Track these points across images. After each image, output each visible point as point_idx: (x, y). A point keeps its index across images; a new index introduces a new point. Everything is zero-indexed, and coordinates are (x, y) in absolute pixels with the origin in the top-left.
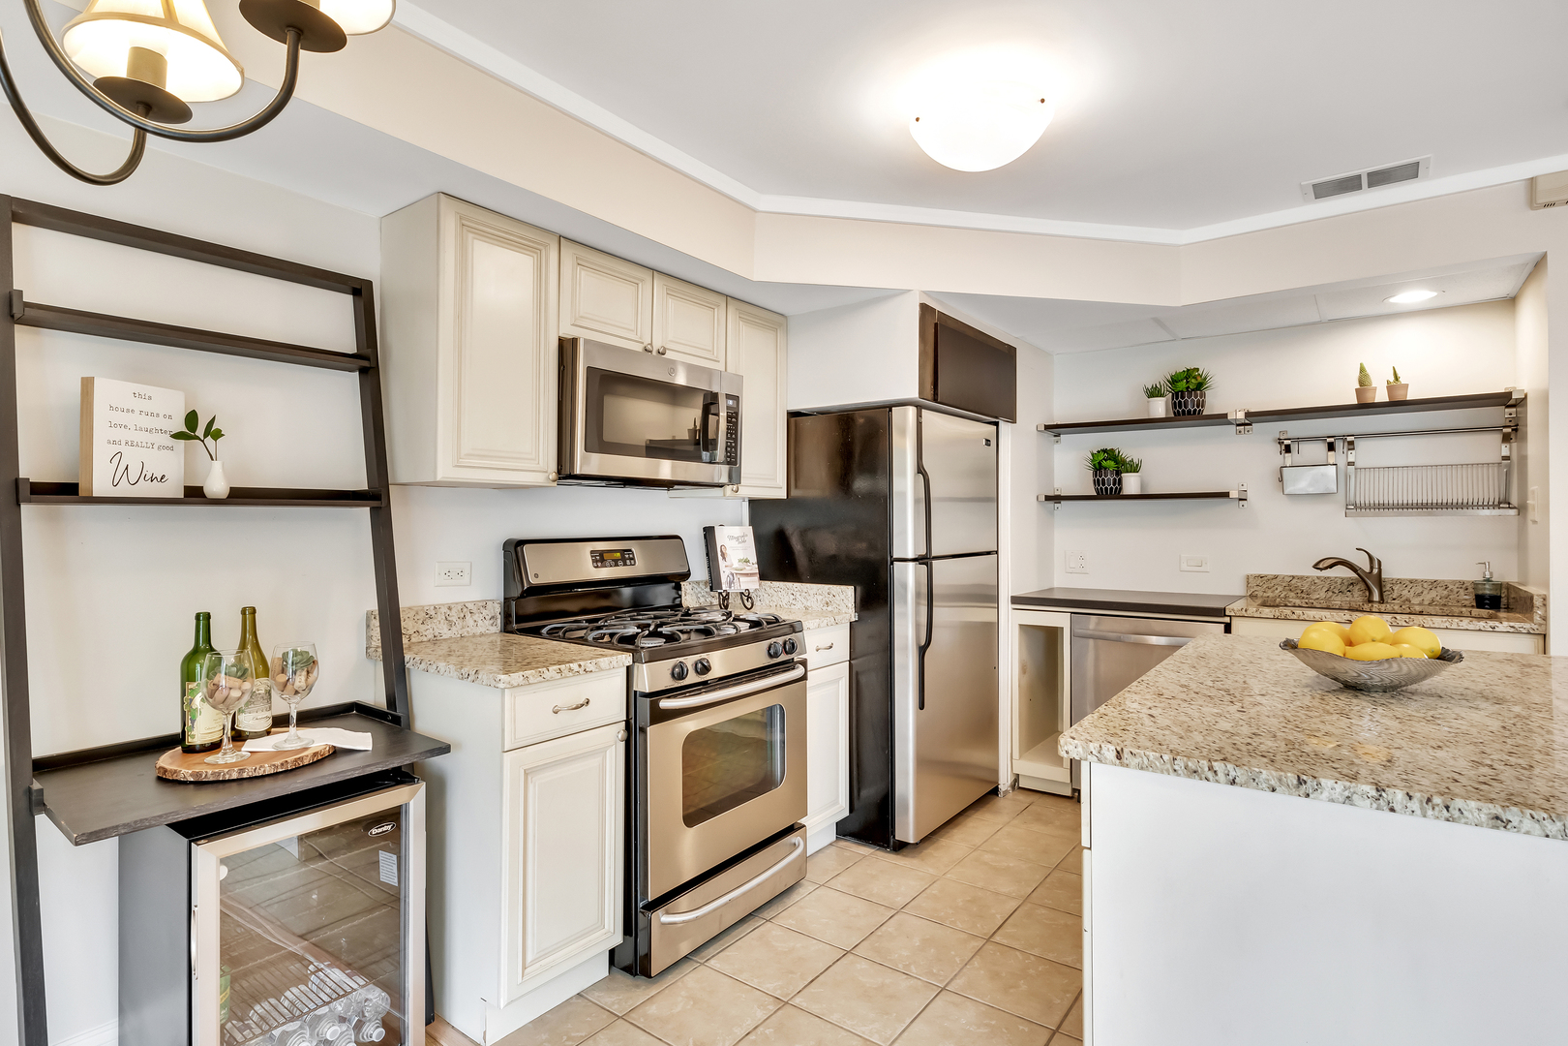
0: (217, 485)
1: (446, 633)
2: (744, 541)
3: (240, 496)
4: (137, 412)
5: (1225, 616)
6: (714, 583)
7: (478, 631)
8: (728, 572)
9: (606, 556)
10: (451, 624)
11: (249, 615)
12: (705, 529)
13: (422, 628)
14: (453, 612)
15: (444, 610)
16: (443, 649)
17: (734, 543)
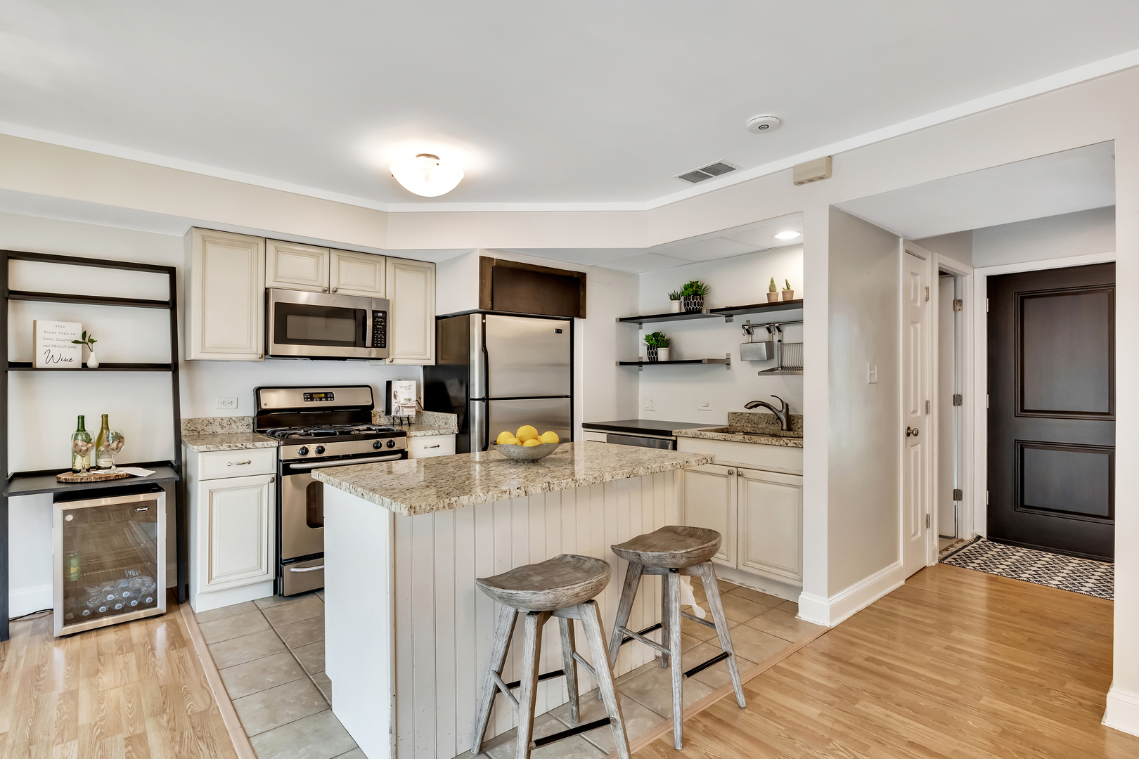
0: (92, 363)
1: (219, 430)
2: (410, 389)
3: (103, 367)
4: (57, 333)
5: (672, 436)
6: (388, 411)
7: (239, 431)
8: (396, 405)
9: (314, 396)
10: (223, 427)
11: (105, 418)
12: (387, 382)
13: (206, 428)
14: (224, 421)
15: (218, 420)
16: (218, 439)
17: (403, 390)
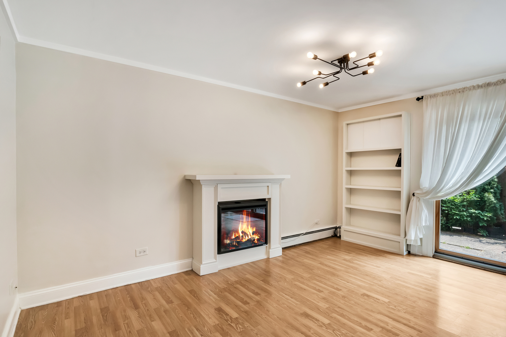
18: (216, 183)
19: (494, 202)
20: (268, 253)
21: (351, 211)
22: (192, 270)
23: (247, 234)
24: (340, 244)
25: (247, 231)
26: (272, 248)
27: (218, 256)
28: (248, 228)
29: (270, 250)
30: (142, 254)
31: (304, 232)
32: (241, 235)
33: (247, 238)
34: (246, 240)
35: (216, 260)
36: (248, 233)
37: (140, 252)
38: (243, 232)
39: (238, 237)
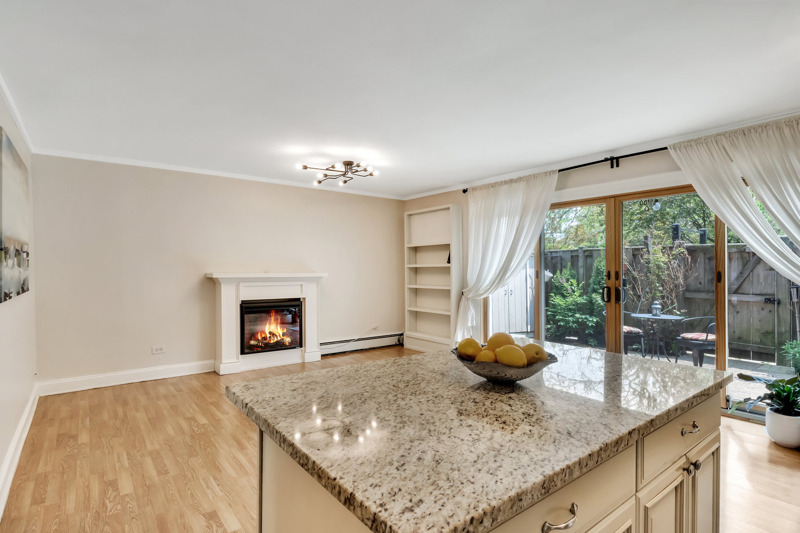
18: (238, 281)
19: (602, 304)
20: (303, 357)
21: (416, 315)
22: (215, 372)
23: (275, 335)
24: (403, 352)
25: (275, 332)
26: (307, 351)
27: (240, 356)
28: (277, 329)
29: (306, 354)
30: (159, 352)
31: (357, 338)
32: (268, 335)
33: (276, 339)
34: (275, 341)
35: (238, 360)
36: (278, 335)
37: (157, 350)
38: (270, 333)
39: (264, 337)
